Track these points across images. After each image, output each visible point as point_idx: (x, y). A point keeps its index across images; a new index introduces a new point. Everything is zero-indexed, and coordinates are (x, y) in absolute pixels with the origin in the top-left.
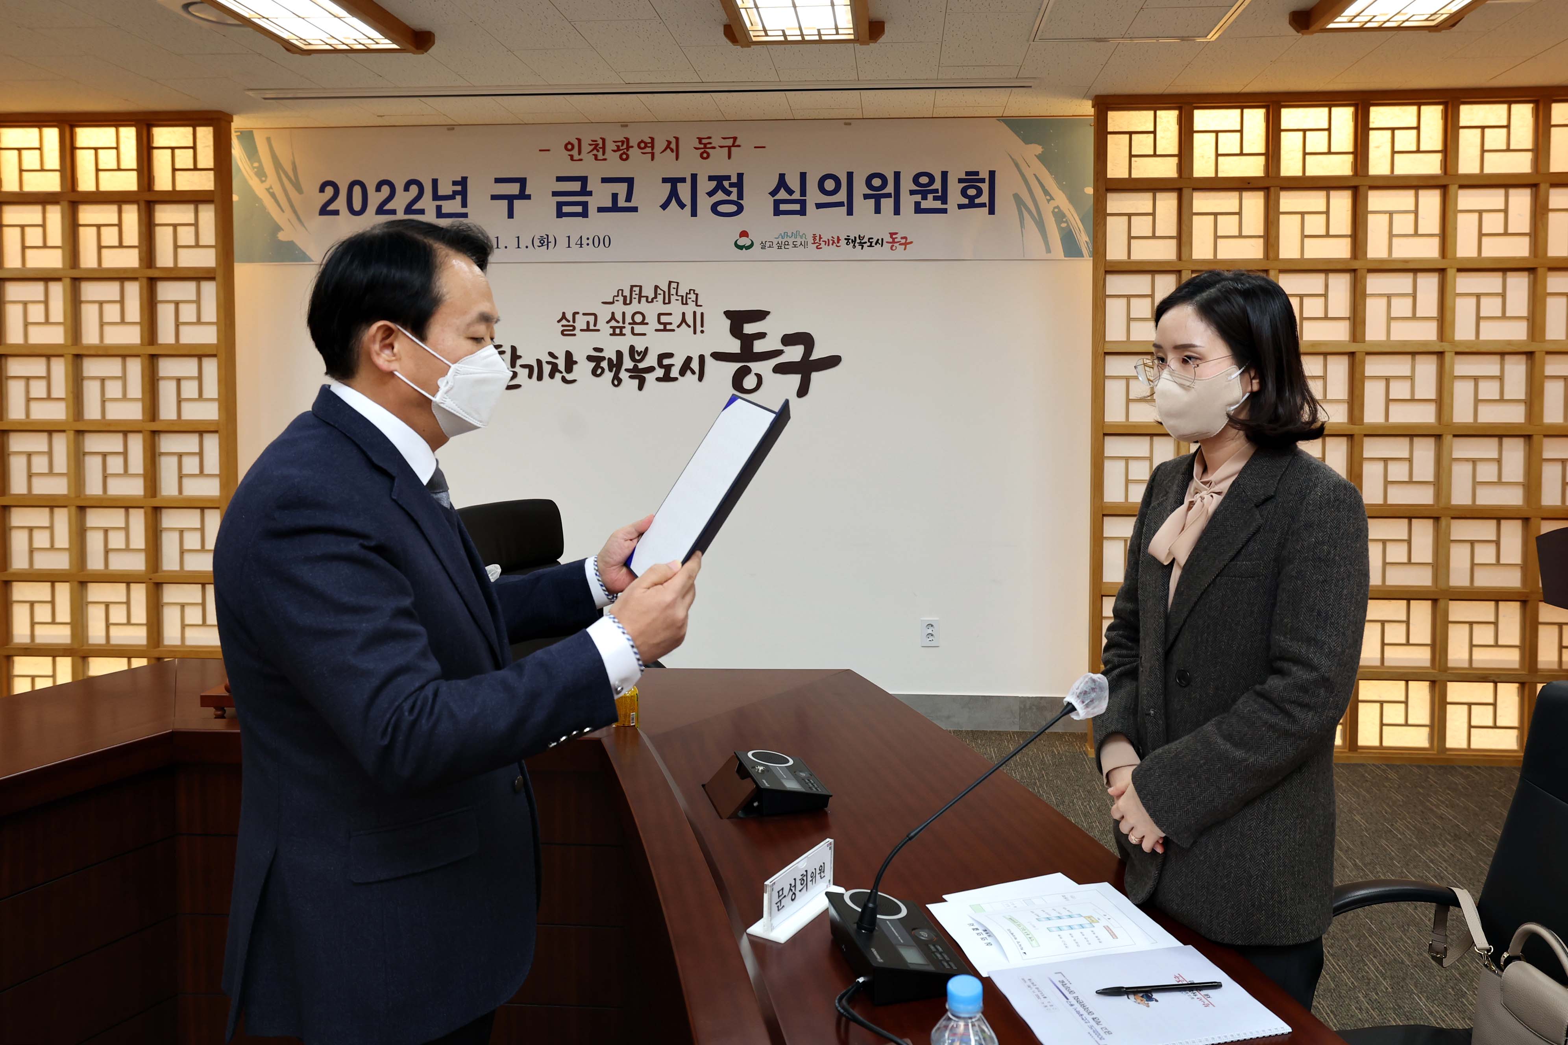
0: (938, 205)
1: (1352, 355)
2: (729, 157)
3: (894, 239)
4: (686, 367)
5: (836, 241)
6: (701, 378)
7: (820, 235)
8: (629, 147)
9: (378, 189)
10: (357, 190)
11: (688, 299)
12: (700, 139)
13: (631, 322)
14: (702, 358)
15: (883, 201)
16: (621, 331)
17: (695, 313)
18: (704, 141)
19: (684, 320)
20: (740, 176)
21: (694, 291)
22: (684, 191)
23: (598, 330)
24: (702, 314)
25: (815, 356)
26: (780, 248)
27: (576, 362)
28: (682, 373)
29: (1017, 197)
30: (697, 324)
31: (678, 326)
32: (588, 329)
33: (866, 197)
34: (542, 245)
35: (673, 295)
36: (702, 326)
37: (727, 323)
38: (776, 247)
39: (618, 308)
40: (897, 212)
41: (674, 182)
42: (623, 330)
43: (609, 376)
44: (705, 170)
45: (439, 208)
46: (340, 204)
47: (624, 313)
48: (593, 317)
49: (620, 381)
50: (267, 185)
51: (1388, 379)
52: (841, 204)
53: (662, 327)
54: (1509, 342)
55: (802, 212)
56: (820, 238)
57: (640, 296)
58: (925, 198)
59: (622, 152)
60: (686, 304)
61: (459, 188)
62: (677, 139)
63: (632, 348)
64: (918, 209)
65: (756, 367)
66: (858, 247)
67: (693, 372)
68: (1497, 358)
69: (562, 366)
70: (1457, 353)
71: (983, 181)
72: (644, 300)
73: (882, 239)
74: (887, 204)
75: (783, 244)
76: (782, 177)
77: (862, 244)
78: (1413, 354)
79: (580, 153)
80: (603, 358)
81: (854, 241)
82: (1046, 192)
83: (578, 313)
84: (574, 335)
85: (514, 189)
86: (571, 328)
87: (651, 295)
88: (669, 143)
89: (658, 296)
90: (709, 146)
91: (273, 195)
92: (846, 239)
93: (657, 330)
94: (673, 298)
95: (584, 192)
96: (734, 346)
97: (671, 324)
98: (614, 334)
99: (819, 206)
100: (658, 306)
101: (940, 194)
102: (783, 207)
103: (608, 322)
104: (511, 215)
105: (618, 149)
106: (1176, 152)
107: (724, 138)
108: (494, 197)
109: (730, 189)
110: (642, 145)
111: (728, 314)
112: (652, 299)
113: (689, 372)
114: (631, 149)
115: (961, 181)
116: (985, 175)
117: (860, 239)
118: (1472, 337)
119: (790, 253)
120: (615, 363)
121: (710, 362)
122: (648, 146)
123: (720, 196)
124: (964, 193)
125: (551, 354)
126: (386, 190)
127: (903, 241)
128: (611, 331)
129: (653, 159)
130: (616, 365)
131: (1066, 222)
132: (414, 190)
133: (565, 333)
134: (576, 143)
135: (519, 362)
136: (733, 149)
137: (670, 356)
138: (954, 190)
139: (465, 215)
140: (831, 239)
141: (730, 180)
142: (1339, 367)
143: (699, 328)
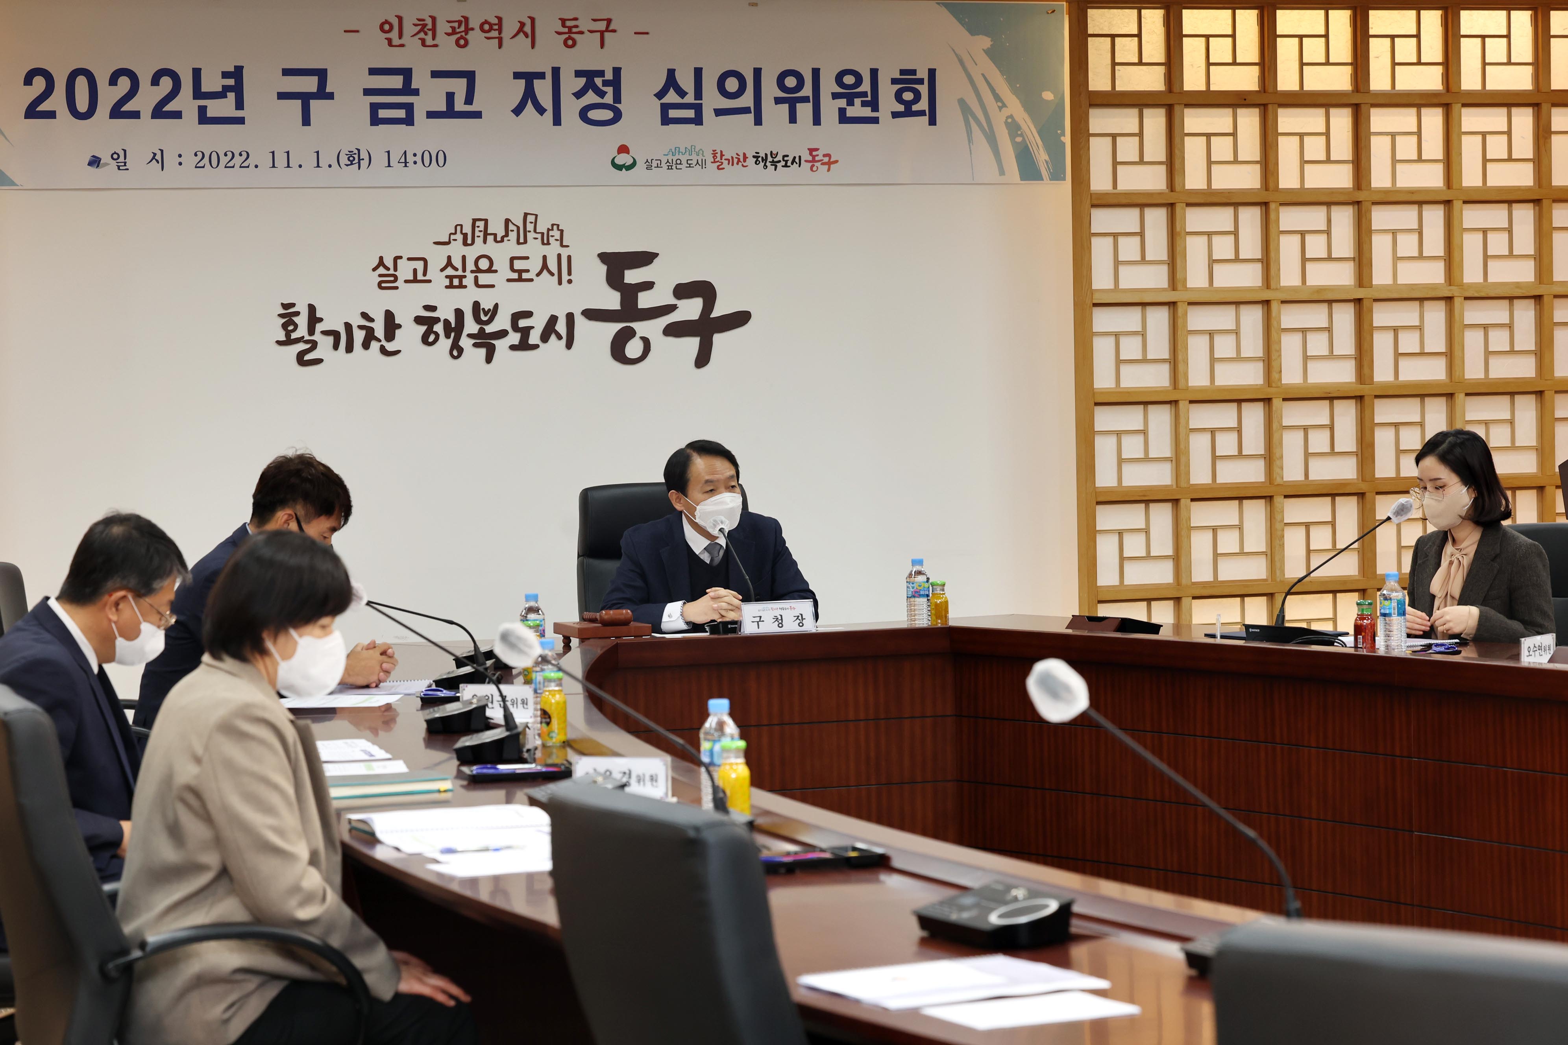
0: (867, 112)
1: (1358, 301)
2: (602, 46)
3: (814, 157)
4: (549, 330)
5: (742, 160)
6: (569, 345)
7: (721, 152)
8: (468, 30)
9: (113, 81)
10: (81, 83)
11: (550, 238)
12: (563, 21)
13: (474, 269)
14: (570, 317)
15: (799, 106)
16: (461, 282)
17: (559, 256)
18: (568, 23)
19: (545, 266)
20: (617, 71)
21: (558, 226)
22: (543, 90)
23: (430, 281)
24: (569, 257)
25: (718, 311)
26: (670, 168)
27: (399, 326)
29: (962, 102)
30: (563, 271)
31: (538, 275)
32: (415, 280)
33: (778, 101)
34: (352, 164)
35: (530, 231)
36: (570, 273)
37: (603, 269)
38: (665, 166)
39: (456, 250)
40: (817, 121)
41: (529, 77)
42: (464, 280)
43: (445, 344)
44: (570, 62)
45: (202, 110)
46: (57, 102)
47: (464, 258)
48: (422, 263)
49: (461, 351)
52: (746, 110)
53: (515, 276)
54: (1517, 285)
55: (698, 120)
56: (722, 155)
57: (486, 234)
58: (851, 103)
59: (459, 35)
60: (548, 243)
61: (231, 82)
62: (533, 20)
63: (476, 305)
64: (843, 118)
65: (642, 328)
66: (771, 168)
67: (559, 337)
68: (1506, 303)
69: (380, 332)
70: (1466, 298)
71: (921, 81)
72: (490, 238)
73: (800, 157)
74: (804, 111)
75: (674, 162)
76: (671, 73)
77: (774, 164)
78: (1421, 300)
79: (400, 36)
80: (437, 320)
81: (765, 160)
82: (997, 98)
83: (401, 257)
84: (396, 288)
85: (310, 84)
86: (392, 279)
87: (501, 233)
88: (522, 24)
89: (510, 232)
90: (574, 30)
92: (754, 157)
93: (509, 280)
94: (530, 236)
95: (408, 89)
96: (612, 300)
97: (528, 271)
98: (451, 286)
99: (719, 112)
100: (510, 248)
101: (869, 99)
102: (673, 114)
103: (442, 270)
104: (306, 121)
105: (454, 32)
106: (1163, 59)
107: (595, 20)
108: (282, 96)
109: (605, 89)
110: (486, 27)
111: (604, 257)
112: (503, 238)
113: (553, 337)
114: (471, 32)
115: (894, 81)
116: (923, 74)
117: (772, 157)
118: (1481, 279)
119: (684, 174)
120: (453, 326)
121: (581, 322)
122: (494, 28)
123: (591, 98)
124: (898, 97)
125: (365, 316)
126: (124, 83)
127: (826, 159)
128: (447, 282)
129: (500, 46)
130: (455, 329)
131: (1021, 135)
132: (166, 83)
133: (383, 285)
134: (395, 22)
135: (319, 327)
136: (606, 34)
137: (528, 314)
138: (887, 93)
139: (241, 121)
140: (735, 156)
141: (604, 77)
142: (1345, 317)
143: (565, 277)
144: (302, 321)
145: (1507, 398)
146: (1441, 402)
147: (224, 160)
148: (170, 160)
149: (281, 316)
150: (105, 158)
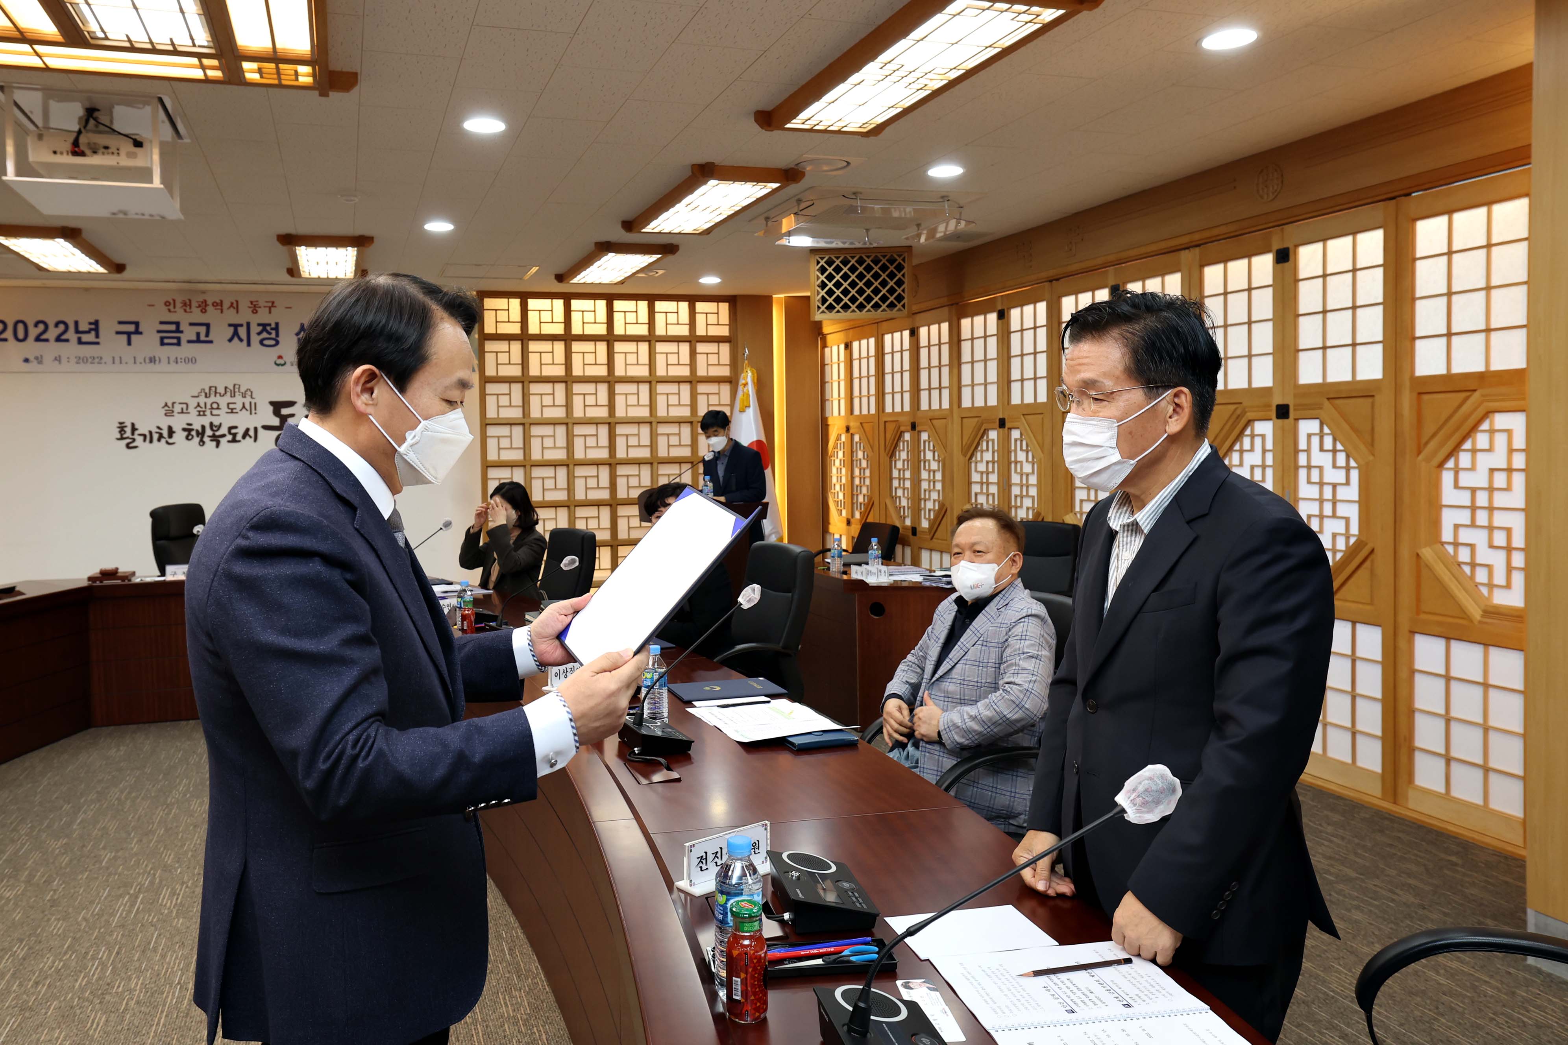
1: (609, 423)
2: (270, 312)
4: (246, 434)
6: (255, 440)
8: (206, 305)
10: (20, 328)
11: (246, 395)
13: (210, 408)
14: (256, 429)
16: (204, 413)
17: (251, 403)
18: (254, 303)
19: (244, 407)
20: (277, 324)
21: (250, 390)
22: (242, 332)
23: (189, 413)
24: (255, 404)
27: (174, 432)
28: (244, 437)
30: (252, 409)
31: (241, 410)
32: (182, 412)
34: (151, 362)
35: (236, 392)
36: (255, 409)
37: (271, 408)
39: (202, 400)
41: (236, 326)
43: (197, 440)
44: (255, 320)
45: (79, 339)
46: (8, 334)
47: (205, 404)
48: (185, 405)
49: (204, 443)
51: (627, 436)
53: (230, 411)
54: (681, 417)
57: (216, 393)
59: (202, 308)
60: (245, 397)
61: (93, 327)
62: (237, 302)
63: (211, 424)
67: (251, 437)
68: (677, 425)
69: (165, 435)
70: (658, 422)
72: (218, 395)
78: (639, 423)
79: (174, 307)
80: (193, 430)
83: (175, 403)
84: (173, 416)
85: (131, 328)
86: (171, 412)
87: (223, 392)
89: (227, 392)
90: (257, 306)
93: (227, 413)
94: (237, 394)
95: (178, 330)
96: (276, 422)
97: (236, 409)
98: (199, 415)
100: (227, 399)
103: (196, 408)
104: (129, 344)
105: (200, 306)
106: (520, 320)
107: (266, 302)
108: (118, 333)
109: (271, 331)
110: (215, 304)
111: (272, 403)
112: (224, 395)
113: (248, 438)
114: (208, 307)
118: (665, 415)
120: (200, 432)
121: (261, 431)
122: (218, 305)
123: (265, 335)
125: (159, 428)
126: (41, 327)
128: (197, 413)
130: (201, 434)
132: (62, 327)
133: (167, 415)
134: (172, 302)
135: (137, 432)
136: (272, 309)
137: (236, 427)
139: (98, 343)
141: (271, 326)
142: (604, 431)
143: (253, 411)
144: (128, 430)
145: (678, 465)
146: (648, 467)
147: (90, 360)
148: (64, 360)
149: (119, 427)
150: (31, 358)
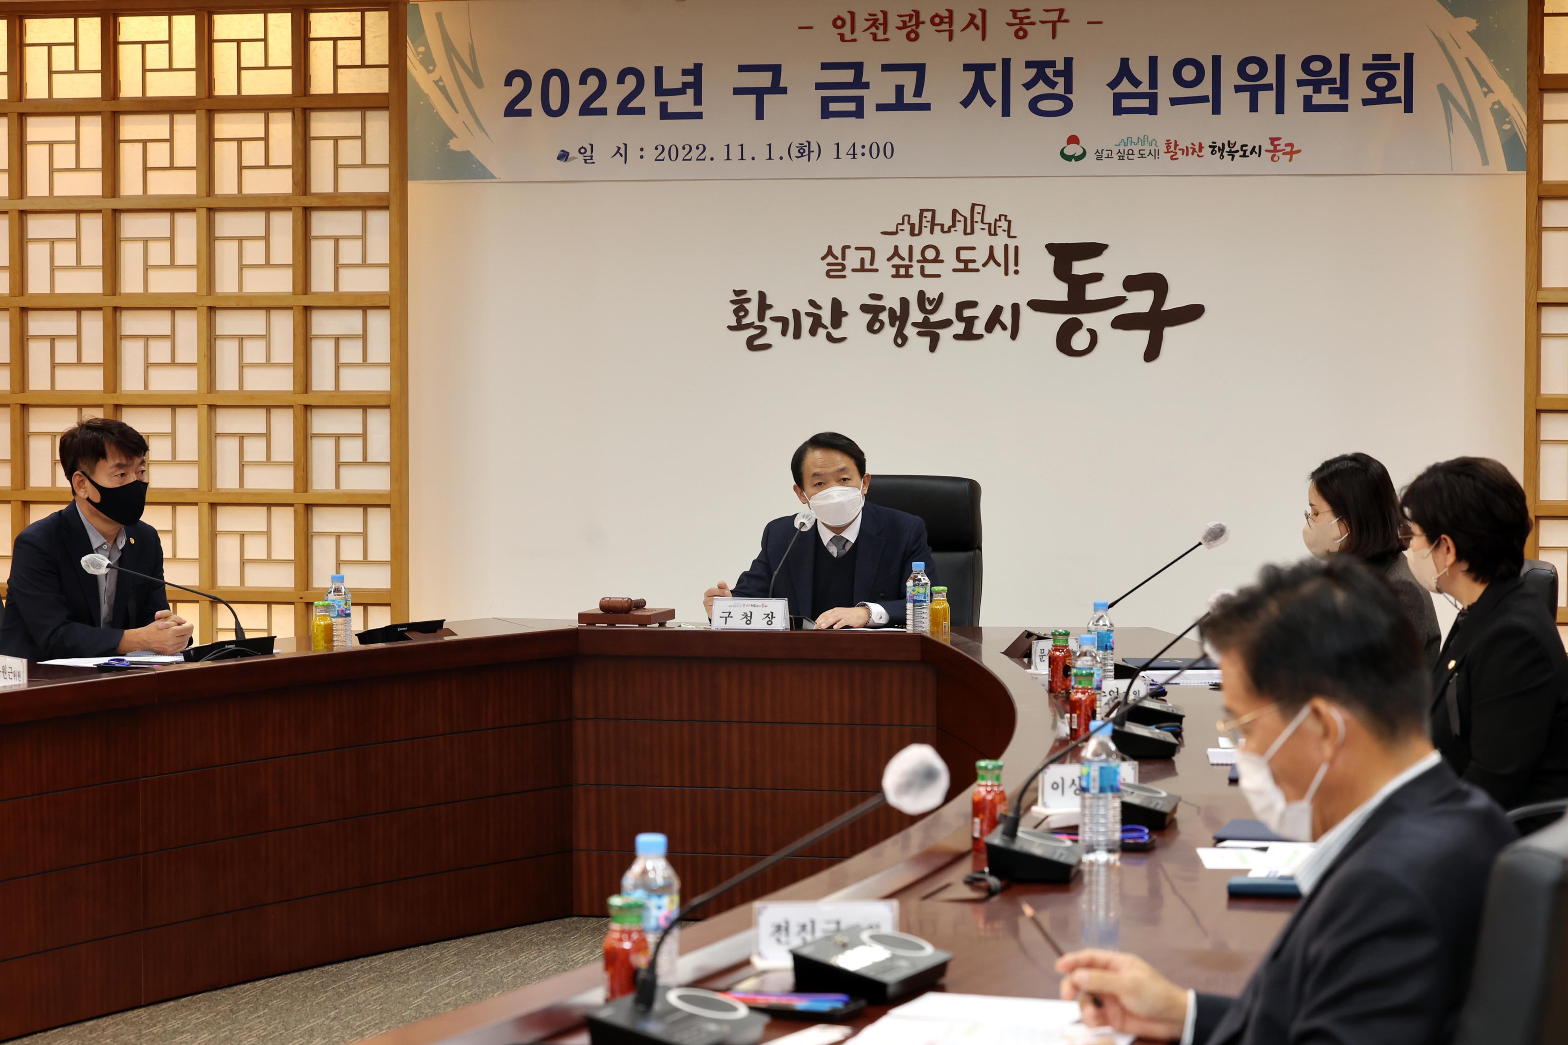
0: (1335, 99)
2: (1054, 36)
3: (1275, 146)
4: (994, 320)
5: (1197, 150)
6: (1014, 336)
7: (1176, 141)
8: (918, 23)
9: (583, 81)
10: (555, 82)
11: (998, 228)
12: (1015, 12)
13: (921, 258)
14: (1016, 308)
15: (1262, 95)
16: (907, 271)
17: (1006, 246)
18: (1020, 15)
19: (991, 257)
20: (1068, 61)
21: (1006, 216)
22: (993, 82)
23: (876, 270)
24: (1016, 248)
25: (1168, 306)
26: (1121, 158)
27: (846, 314)
29: (1442, 89)
30: (1009, 261)
31: (984, 265)
32: (862, 269)
33: (1238, 89)
34: (802, 156)
35: (977, 222)
36: (1016, 264)
37: (1051, 260)
38: (1116, 157)
39: (904, 240)
40: (1280, 109)
41: (979, 70)
42: (910, 269)
43: (890, 332)
44: (1020, 53)
45: (664, 106)
46: (533, 101)
47: (911, 247)
48: (869, 252)
49: (905, 339)
50: (435, 76)
52: (1203, 99)
53: (961, 266)
55: (1152, 110)
56: (1176, 145)
57: (933, 224)
58: (1317, 90)
59: (909, 29)
60: (995, 234)
61: (690, 79)
62: (984, 12)
63: (921, 294)
64: (1308, 106)
65: (1088, 320)
66: (1228, 158)
67: (1004, 327)
69: (826, 320)
71: (1396, 67)
72: (937, 229)
73: (1260, 147)
74: (1267, 99)
75: (1126, 153)
76: (1125, 62)
77: (1232, 154)
79: (853, 32)
80: (883, 308)
81: (1222, 150)
82: (1482, 82)
83: (849, 247)
84: (844, 277)
85: (764, 80)
86: (840, 267)
87: (948, 223)
88: (973, 17)
89: (957, 223)
90: (1026, 21)
91: (443, 90)
92: (1210, 147)
93: (955, 270)
94: (978, 226)
95: (859, 83)
96: (1059, 292)
97: (974, 261)
98: (897, 275)
99: (1174, 101)
100: (957, 238)
101: (1338, 85)
102: (1126, 103)
103: (889, 259)
104: (760, 115)
105: (905, 26)
107: (1046, 11)
108: (738, 91)
109: (1056, 79)
110: (937, 20)
111: (1051, 248)
112: (950, 228)
113: (998, 328)
114: (921, 26)
115: (1366, 67)
116: (1398, 58)
117: (1229, 147)
119: (1136, 165)
120: (898, 314)
121: (1026, 313)
122: (944, 21)
123: (1041, 88)
124: (1370, 83)
125: (812, 303)
126: (593, 82)
127: (1288, 149)
128: (894, 271)
129: (951, 38)
130: (900, 318)
131: (1510, 122)
132: (631, 82)
133: (831, 274)
134: (848, 18)
135: (769, 314)
136: (1059, 25)
137: (973, 304)
138: (1358, 79)
139: (699, 116)
140: (1190, 146)
141: (1055, 67)
143: (1012, 267)
144: (753, 307)
147: (682, 153)
148: (633, 153)
149: (733, 302)
150: (573, 152)
